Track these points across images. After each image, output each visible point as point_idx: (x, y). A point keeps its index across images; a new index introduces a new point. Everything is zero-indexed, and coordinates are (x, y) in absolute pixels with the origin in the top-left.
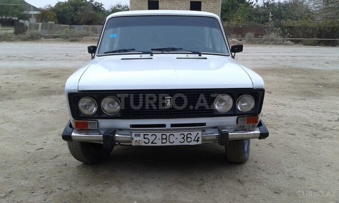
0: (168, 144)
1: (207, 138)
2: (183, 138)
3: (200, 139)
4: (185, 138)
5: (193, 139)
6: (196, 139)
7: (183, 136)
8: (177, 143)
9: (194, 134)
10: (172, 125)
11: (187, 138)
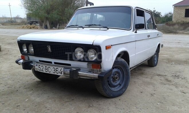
0: (48, 72)
1: (66, 73)
2: (54, 70)
3: (63, 73)
4: (55, 70)
5: (59, 72)
6: (60, 72)
7: (54, 69)
8: (52, 73)
9: (59, 69)
10: (55, 63)
11: (56, 71)
